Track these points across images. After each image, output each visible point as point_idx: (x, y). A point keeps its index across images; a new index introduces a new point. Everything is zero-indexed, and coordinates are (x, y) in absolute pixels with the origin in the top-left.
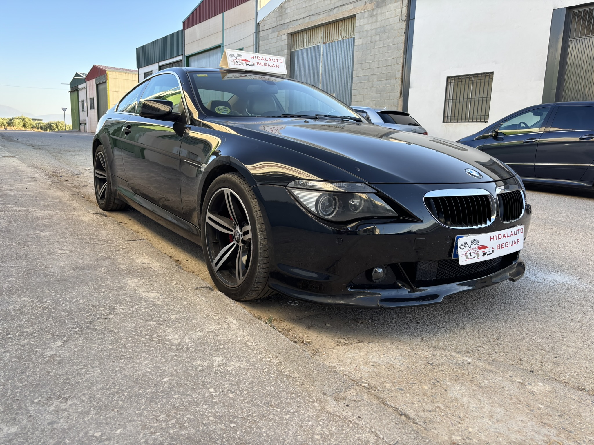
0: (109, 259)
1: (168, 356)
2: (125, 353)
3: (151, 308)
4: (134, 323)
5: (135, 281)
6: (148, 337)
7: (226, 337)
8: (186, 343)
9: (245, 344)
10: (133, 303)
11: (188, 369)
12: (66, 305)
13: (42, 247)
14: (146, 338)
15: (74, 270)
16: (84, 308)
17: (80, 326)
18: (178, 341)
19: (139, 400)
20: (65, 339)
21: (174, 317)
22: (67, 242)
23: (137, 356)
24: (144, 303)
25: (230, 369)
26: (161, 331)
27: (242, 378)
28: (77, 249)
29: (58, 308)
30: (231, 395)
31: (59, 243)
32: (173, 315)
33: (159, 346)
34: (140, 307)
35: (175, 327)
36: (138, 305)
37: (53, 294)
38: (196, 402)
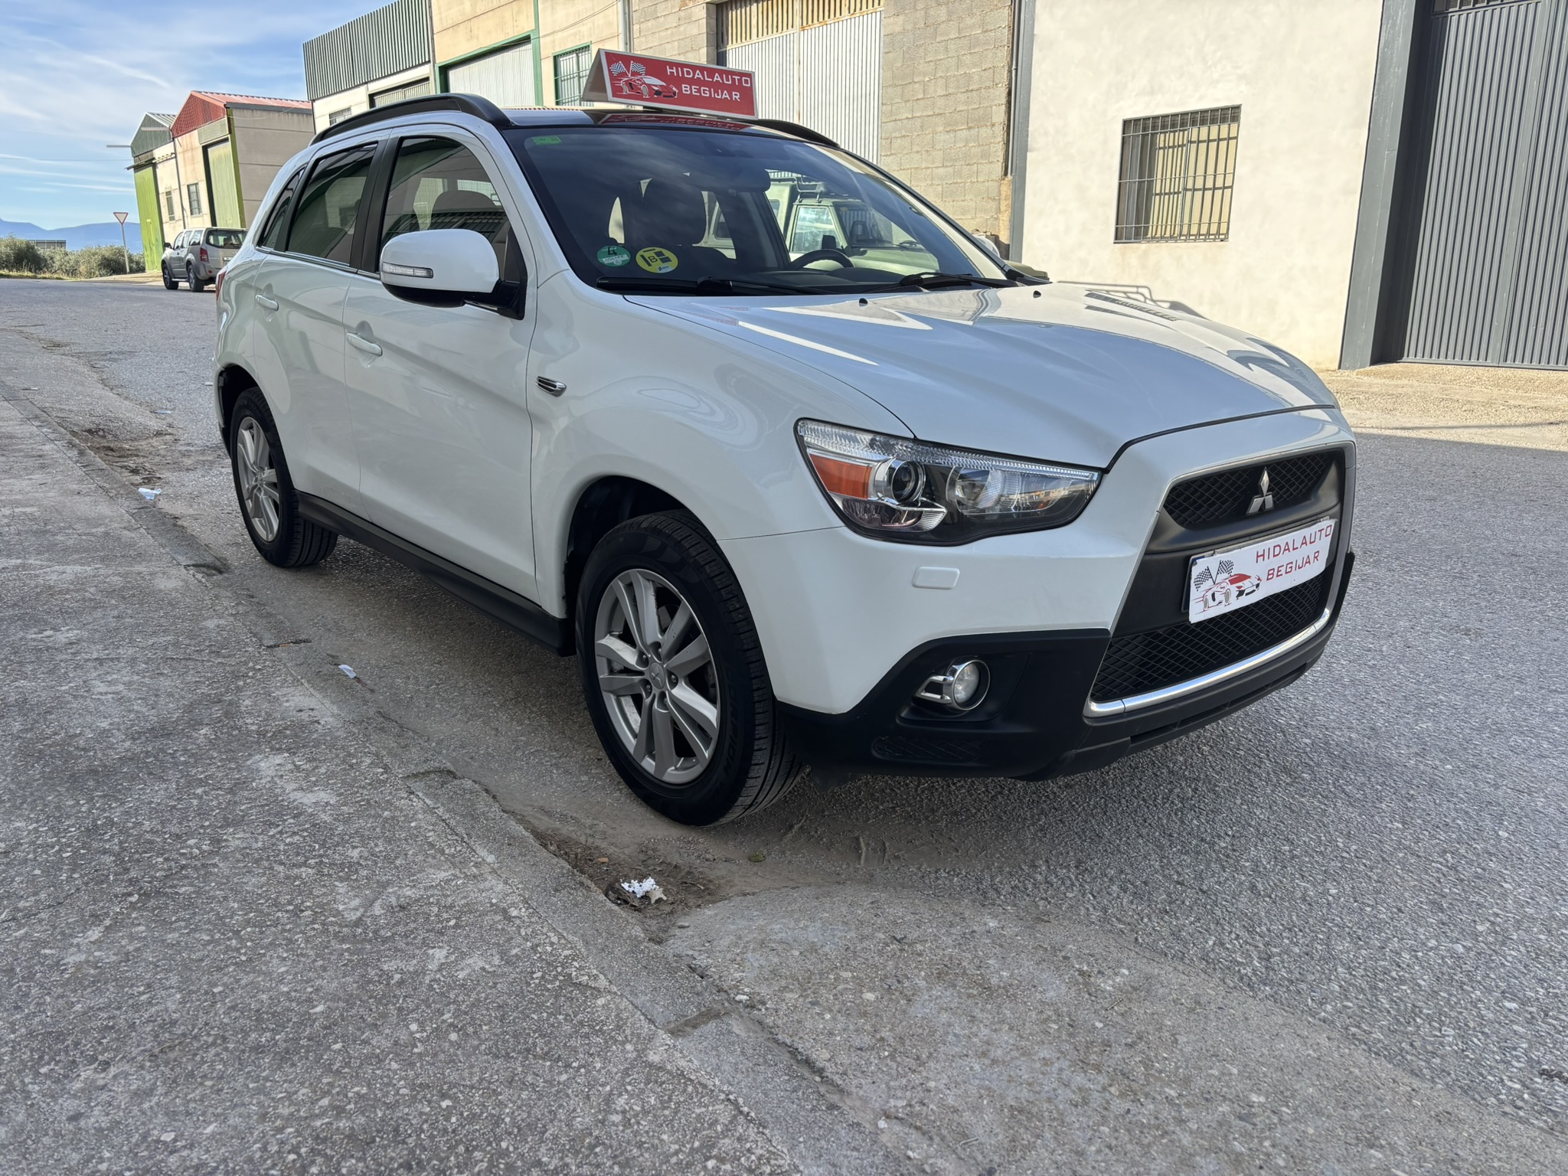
0: (220, 701)
1: (331, 953)
2: (238, 950)
3: (305, 834)
4: (264, 874)
5: (277, 762)
6: (291, 908)
7: (465, 898)
8: (375, 918)
9: (505, 912)
10: (264, 823)
11: (370, 981)
12: (112, 837)
13: (60, 677)
14: (287, 911)
15: (134, 739)
16: (151, 842)
17: (141, 888)
18: (359, 914)
19: (258, 1059)
20: (108, 922)
21: (355, 853)
22: (118, 659)
23: (264, 955)
24: (292, 821)
25: (461, 975)
26: (324, 890)
27: (483, 995)
28: (144, 677)
29: (95, 845)
30: (453, 1036)
31: (101, 664)
32: (354, 847)
33: (314, 929)
34: (281, 833)
35: (356, 880)
36: (278, 826)
37: (83, 809)
38: (378, 1056)
